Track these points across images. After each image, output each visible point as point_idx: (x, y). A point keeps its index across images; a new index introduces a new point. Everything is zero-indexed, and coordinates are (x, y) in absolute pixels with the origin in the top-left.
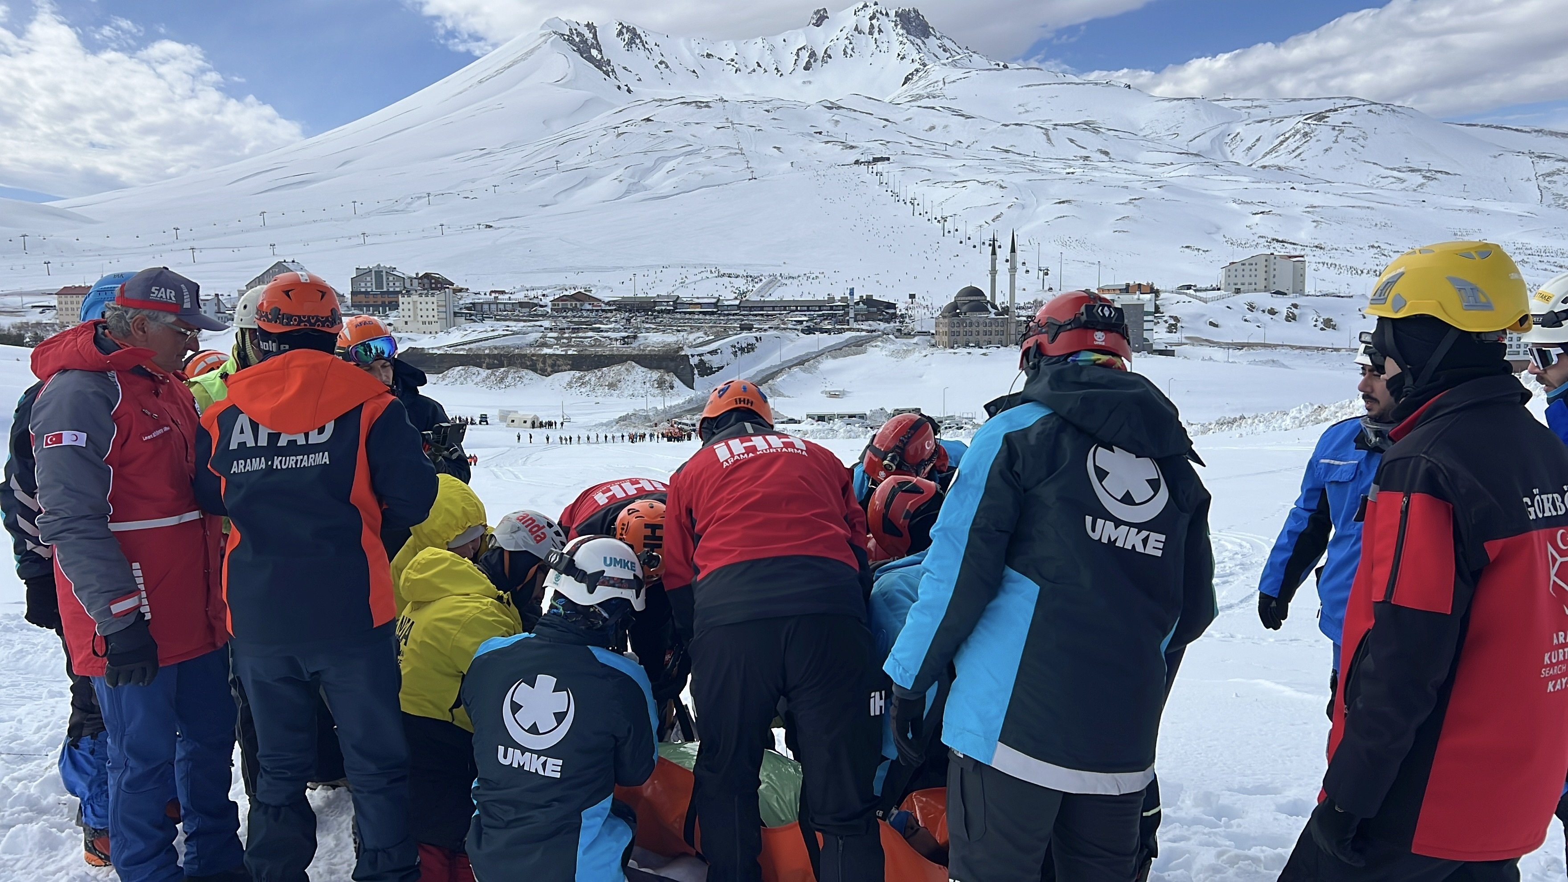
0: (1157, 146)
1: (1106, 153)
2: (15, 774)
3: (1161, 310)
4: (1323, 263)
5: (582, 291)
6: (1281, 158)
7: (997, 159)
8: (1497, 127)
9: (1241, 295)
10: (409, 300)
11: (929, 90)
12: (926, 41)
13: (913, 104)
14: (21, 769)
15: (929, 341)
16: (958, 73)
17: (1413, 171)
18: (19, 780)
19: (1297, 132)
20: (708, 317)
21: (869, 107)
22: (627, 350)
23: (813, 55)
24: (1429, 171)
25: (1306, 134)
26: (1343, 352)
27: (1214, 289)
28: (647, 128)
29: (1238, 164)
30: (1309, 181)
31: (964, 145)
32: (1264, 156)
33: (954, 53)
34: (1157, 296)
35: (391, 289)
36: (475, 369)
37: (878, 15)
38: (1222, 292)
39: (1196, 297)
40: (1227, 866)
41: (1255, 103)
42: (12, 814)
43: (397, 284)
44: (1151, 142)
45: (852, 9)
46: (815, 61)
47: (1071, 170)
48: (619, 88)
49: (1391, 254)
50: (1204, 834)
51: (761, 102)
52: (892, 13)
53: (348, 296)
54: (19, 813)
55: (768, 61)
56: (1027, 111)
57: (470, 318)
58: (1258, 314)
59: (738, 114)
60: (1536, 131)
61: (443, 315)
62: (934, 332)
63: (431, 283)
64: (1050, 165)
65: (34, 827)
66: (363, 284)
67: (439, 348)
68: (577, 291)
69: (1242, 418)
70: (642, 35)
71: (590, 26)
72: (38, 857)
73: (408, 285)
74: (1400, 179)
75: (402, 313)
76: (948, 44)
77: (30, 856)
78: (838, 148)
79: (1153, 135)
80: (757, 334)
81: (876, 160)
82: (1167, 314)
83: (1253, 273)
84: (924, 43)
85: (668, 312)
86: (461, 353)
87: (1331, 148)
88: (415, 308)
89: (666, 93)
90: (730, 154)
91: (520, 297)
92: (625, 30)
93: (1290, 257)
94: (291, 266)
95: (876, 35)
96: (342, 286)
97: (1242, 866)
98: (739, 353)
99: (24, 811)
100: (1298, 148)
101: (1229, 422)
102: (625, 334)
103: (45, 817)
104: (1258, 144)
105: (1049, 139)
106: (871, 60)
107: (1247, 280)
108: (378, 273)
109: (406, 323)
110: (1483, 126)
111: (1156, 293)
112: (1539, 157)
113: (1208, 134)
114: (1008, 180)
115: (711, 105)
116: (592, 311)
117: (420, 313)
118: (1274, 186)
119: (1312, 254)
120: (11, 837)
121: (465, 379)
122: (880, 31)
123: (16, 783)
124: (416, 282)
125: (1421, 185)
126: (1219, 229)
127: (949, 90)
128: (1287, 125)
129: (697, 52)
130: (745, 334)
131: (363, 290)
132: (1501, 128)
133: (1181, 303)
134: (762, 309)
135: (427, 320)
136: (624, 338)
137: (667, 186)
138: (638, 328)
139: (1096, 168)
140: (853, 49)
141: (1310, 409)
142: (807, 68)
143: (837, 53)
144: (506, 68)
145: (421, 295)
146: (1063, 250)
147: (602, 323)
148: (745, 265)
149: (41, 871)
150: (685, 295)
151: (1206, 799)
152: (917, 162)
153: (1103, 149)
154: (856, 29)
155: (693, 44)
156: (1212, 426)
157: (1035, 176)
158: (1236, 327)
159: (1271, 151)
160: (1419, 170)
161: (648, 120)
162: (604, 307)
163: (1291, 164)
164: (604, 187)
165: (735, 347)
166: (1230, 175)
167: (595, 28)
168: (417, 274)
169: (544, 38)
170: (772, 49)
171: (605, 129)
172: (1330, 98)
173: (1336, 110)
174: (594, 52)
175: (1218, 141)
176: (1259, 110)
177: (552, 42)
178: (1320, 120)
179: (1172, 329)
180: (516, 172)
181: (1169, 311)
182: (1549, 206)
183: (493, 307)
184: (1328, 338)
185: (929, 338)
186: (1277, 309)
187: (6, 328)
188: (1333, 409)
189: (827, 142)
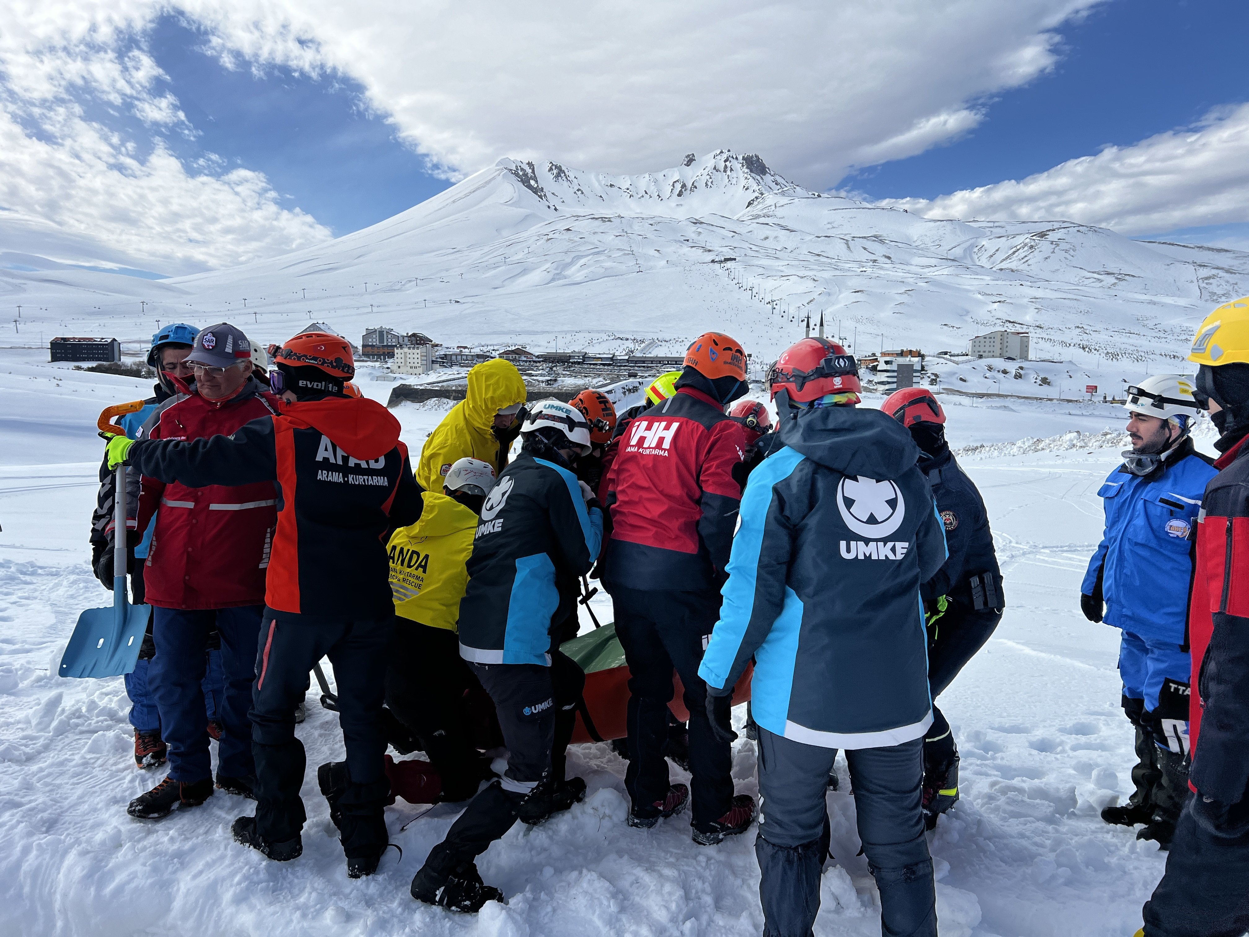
0: (926, 254)
1: (889, 258)
2: (104, 690)
3: (926, 369)
4: (1042, 338)
5: (520, 347)
6: (1013, 264)
7: (812, 261)
8: (1170, 244)
9: (983, 360)
10: (402, 351)
11: (764, 211)
12: (763, 177)
13: (753, 221)
14: (108, 686)
15: (761, 387)
16: (784, 200)
17: (1108, 274)
18: (107, 694)
19: (1026, 245)
20: (606, 367)
21: (721, 222)
22: (549, 389)
23: (684, 186)
24: (1120, 274)
25: (1032, 247)
26: (1055, 401)
27: (963, 355)
28: (567, 235)
29: (983, 267)
30: (1034, 280)
31: (789, 250)
32: (1002, 262)
33: (783, 186)
34: (923, 359)
35: (389, 344)
36: (445, 400)
37: (730, 159)
38: (969, 357)
39: (951, 361)
40: (999, 794)
41: (996, 224)
42: (97, 722)
43: (394, 340)
44: (921, 250)
45: (712, 155)
46: (685, 190)
47: (864, 269)
48: (549, 207)
49: (1091, 332)
50: (977, 765)
51: (647, 219)
52: (740, 158)
53: (360, 348)
54: (102, 721)
55: (653, 190)
56: (834, 227)
57: (442, 365)
58: (994, 373)
59: (631, 227)
60: (1198, 247)
61: (425, 362)
62: (764, 380)
63: (417, 340)
64: (849, 265)
65: (111, 734)
66: (370, 340)
67: (421, 385)
68: (517, 347)
69: (982, 446)
70: (566, 171)
71: (530, 164)
72: (113, 757)
73: (401, 340)
74: (1099, 279)
75: (396, 360)
76: (779, 180)
77: (108, 755)
78: (700, 251)
79: (922, 246)
80: (640, 380)
81: (726, 260)
82: (930, 372)
83: (992, 344)
84: (762, 179)
85: (579, 363)
86: (437, 388)
87: (1049, 257)
88: (406, 357)
89: (581, 211)
90: (625, 254)
91: (477, 351)
92: (554, 167)
93: (1019, 333)
94: (322, 327)
95: (728, 173)
96: (356, 341)
97: (1011, 796)
98: (627, 393)
99: (106, 720)
100: (1026, 256)
101: (973, 449)
102: (549, 378)
103: (121, 725)
104: (998, 253)
105: (849, 247)
106: (724, 190)
107: (987, 349)
108: (381, 333)
109: (399, 367)
110: (1160, 243)
111: (922, 356)
112: (1200, 266)
113: (962, 246)
114: (819, 274)
115: (612, 220)
116: (526, 361)
117: (409, 361)
118: (1008, 283)
119: (1034, 331)
120: (94, 741)
121: (438, 407)
122: (731, 170)
123: (104, 696)
124: (406, 339)
125: (1114, 284)
126: (968, 312)
127: (779, 212)
128: (1020, 240)
129: (603, 183)
130: (631, 380)
131: (370, 344)
132: (1173, 245)
133: (940, 364)
134: (644, 362)
135: (414, 365)
136: (548, 381)
137: (579, 277)
138: (558, 374)
139: (881, 268)
140: (712, 182)
141: (1031, 442)
142: (680, 195)
143: (701, 185)
144: (471, 193)
145: (409, 348)
146: (858, 325)
147: (533, 370)
148: (633, 332)
149: (114, 768)
150: (592, 351)
151: (976, 736)
152: (756, 262)
153: (887, 255)
154: (715, 168)
155: (601, 177)
156: (961, 452)
157: (838, 273)
158: (979, 382)
159: (1006, 258)
160: (1113, 274)
161: (568, 230)
162: (534, 358)
163: (1020, 268)
164: (536, 276)
165: (624, 388)
166: (977, 275)
167: (533, 165)
168: (407, 334)
169: (498, 172)
170: (656, 181)
171: (538, 236)
172: (1050, 222)
173: (1054, 230)
174: (532, 182)
175: (969, 250)
176: (998, 230)
177: (503, 175)
178: (1042, 237)
179: (933, 382)
180: (477, 265)
181: (930, 370)
182: (1206, 301)
183: (459, 357)
184: (1044, 392)
185: (760, 385)
186: (1008, 370)
187: (129, 365)
188: (1047, 441)
189: (692, 247)
